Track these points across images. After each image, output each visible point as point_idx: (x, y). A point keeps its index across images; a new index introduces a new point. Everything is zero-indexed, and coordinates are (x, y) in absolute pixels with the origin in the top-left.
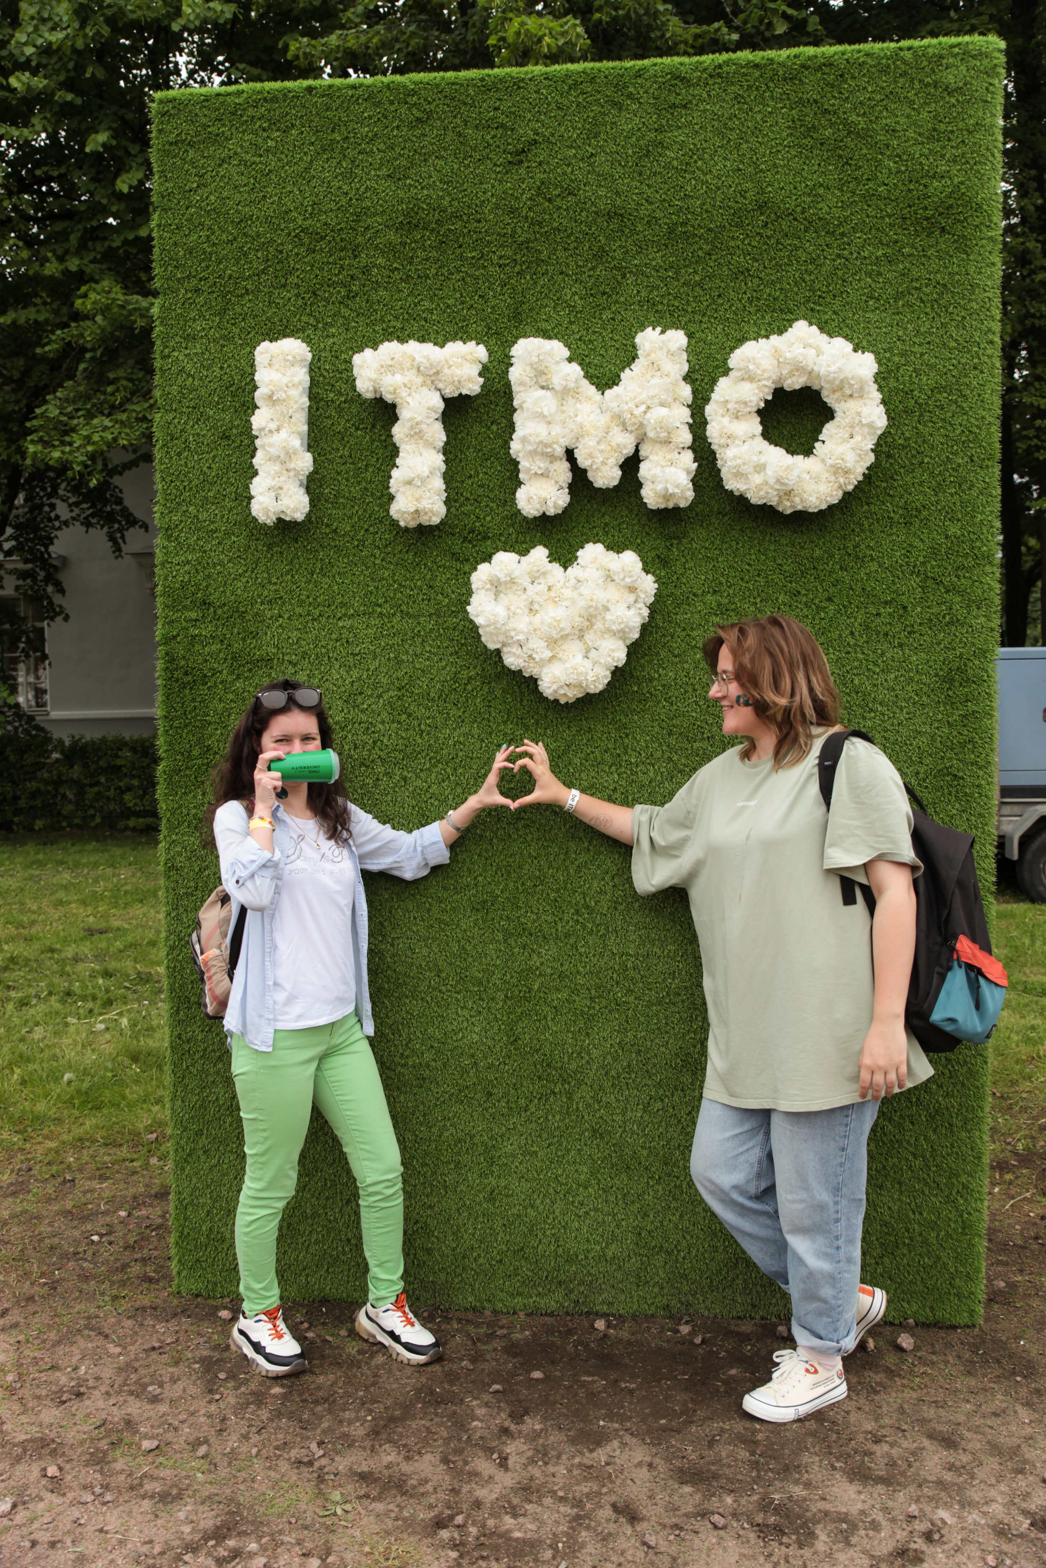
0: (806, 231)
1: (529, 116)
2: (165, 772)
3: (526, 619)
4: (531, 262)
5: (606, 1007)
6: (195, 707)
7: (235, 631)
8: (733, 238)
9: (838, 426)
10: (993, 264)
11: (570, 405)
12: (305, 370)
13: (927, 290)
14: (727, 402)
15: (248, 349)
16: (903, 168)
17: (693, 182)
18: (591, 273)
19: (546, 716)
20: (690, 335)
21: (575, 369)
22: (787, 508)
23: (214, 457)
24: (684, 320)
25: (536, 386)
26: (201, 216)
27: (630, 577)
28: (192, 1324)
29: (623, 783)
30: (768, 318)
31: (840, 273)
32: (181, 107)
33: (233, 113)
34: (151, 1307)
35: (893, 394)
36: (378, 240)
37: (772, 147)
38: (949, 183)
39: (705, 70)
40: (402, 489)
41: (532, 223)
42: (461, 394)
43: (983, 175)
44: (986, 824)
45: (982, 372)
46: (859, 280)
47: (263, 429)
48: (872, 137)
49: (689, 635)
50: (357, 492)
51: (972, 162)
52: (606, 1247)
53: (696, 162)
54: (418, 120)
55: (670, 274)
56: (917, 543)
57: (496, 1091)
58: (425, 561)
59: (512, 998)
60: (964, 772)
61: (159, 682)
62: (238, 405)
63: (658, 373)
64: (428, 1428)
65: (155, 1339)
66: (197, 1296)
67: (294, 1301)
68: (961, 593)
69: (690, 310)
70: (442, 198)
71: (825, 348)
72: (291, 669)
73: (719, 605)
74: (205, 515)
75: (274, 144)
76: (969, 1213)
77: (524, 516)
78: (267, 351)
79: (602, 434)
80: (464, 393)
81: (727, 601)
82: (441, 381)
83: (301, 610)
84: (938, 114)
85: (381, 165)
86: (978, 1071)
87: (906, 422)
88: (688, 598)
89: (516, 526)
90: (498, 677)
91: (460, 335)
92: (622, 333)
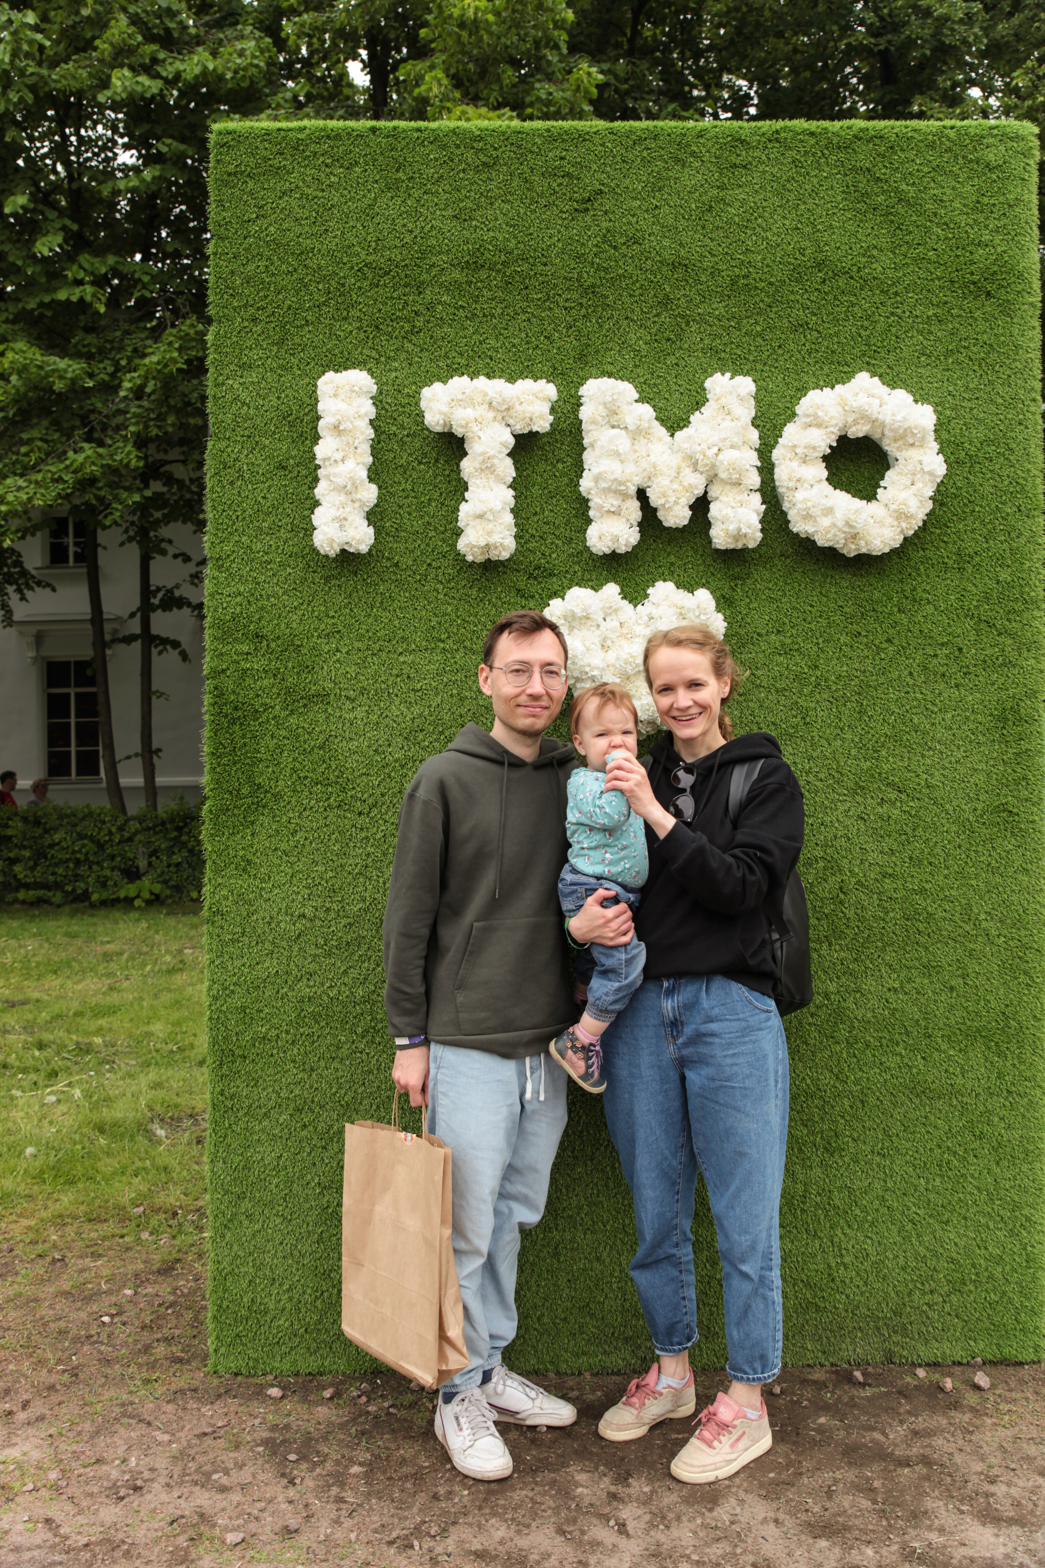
0: (861, 289)
1: (595, 167)
2: (211, 811)
3: (601, 653)
4: (598, 306)
6: (245, 744)
7: (290, 665)
8: (792, 292)
9: (900, 473)
10: (1034, 328)
11: (642, 445)
12: (372, 401)
13: (975, 349)
14: (795, 446)
15: (308, 380)
16: (950, 236)
17: (754, 238)
18: (656, 319)
20: (755, 381)
21: (647, 411)
22: (851, 551)
23: (270, 486)
24: (749, 367)
25: (608, 426)
26: (259, 248)
27: (705, 614)
28: (241, 1405)
30: (826, 368)
31: (893, 330)
32: (242, 139)
33: (296, 149)
34: (190, 1390)
36: (444, 278)
37: (828, 210)
38: (993, 251)
39: (764, 134)
40: (472, 523)
41: (597, 269)
42: (531, 432)
43: (1023, 245)
45: (1027, 428)
46: (911, 337)
47: (329, 459)
48: (921, 205)
49: (754, 675)
50: (419, 526)
51: (1013, 233)
53: (756, 219)
54: (485, 164)
55: (733, 324)
56: (970, 587)
58: (489, 597)
60: (1018, 808)
61: (206, 717)
62: (295, 435)
63: (728, 417)
64: (531, 1499)
65: (203, 1422)
66: (236, 1374)
67: (344, 1374)
68: (1012, 635)
69: (751, 358)
70: (508, 240)
71: (887, 398)
72: (348, 705)
73: (783, 645)
74: (259, 545)
75: (337, 180)
76: (1033, 1247)
77: (592, 554)
78: (332, 382)
79: (674, 474)
80: (534, 430)
81: (790, 641)
82: (511, 417)
83: (360, 644)
84: (981, 188)
85: (447, 205)
86: (1037, 1103)
87: (959, 472)
88: (752, 638)
89: (582, 564)
91: (525, 374)
92: (686, 378)
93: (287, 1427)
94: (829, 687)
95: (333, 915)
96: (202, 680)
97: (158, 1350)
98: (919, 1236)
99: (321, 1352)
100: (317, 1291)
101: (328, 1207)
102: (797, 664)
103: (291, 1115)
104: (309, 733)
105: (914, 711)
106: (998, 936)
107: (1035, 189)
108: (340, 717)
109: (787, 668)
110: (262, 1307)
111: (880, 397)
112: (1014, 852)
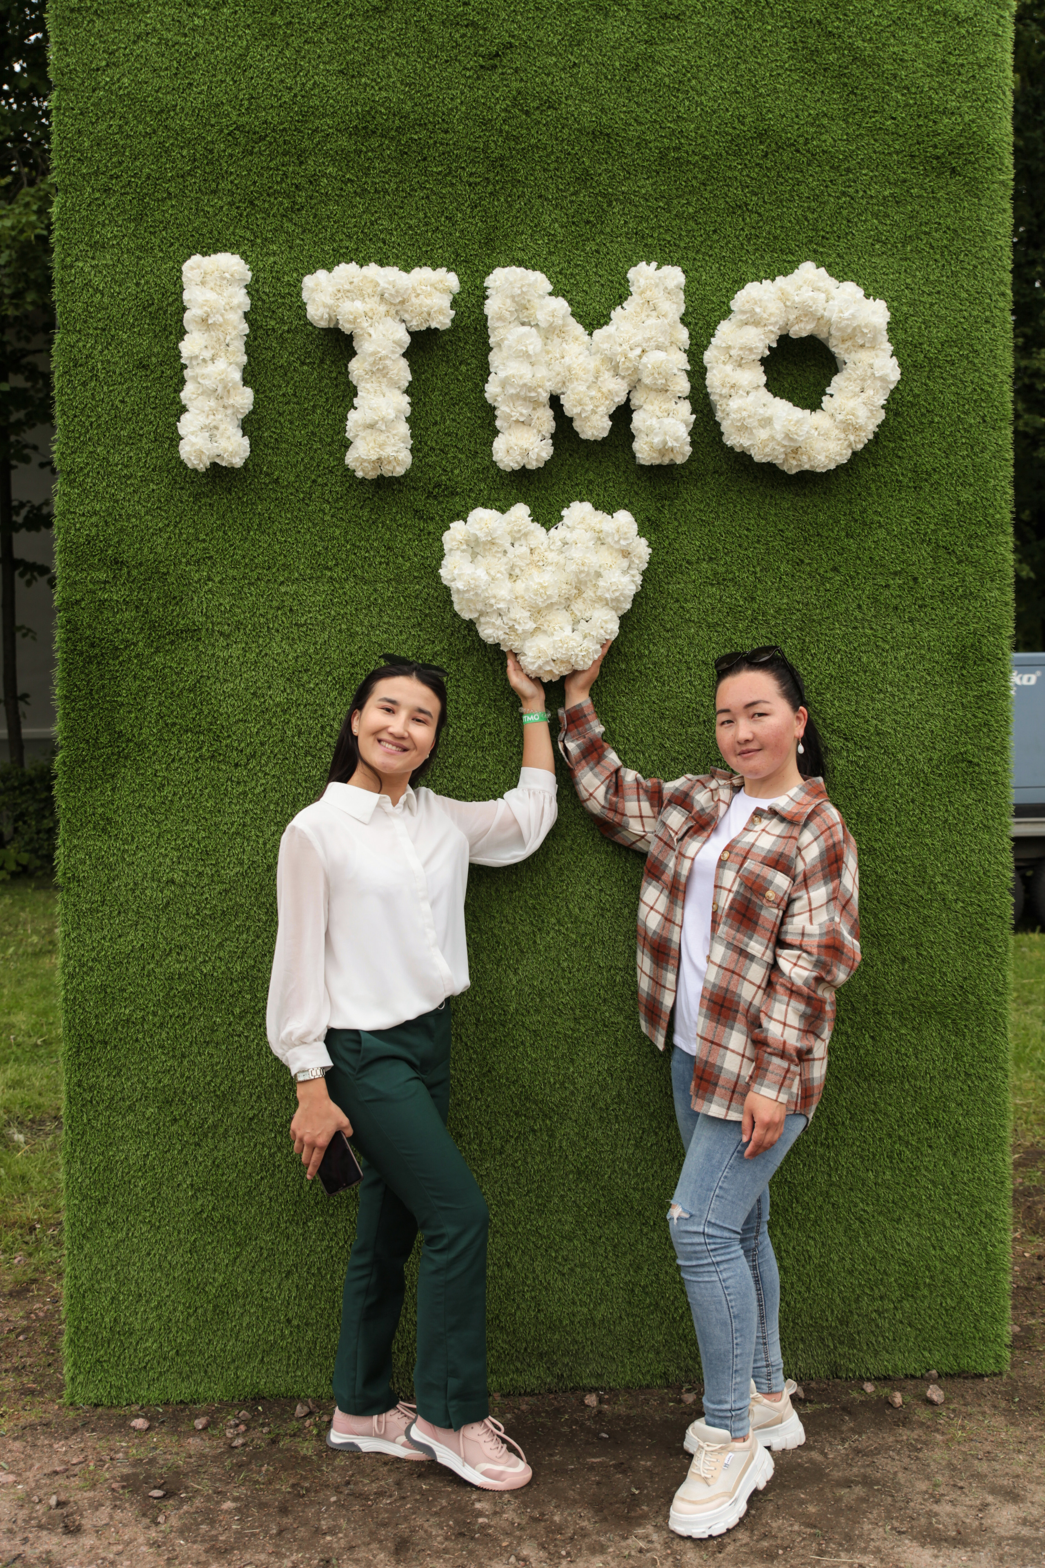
0: (809, 165)
1: (503, 15)
2: (64, 763)
3: (508, 584)
4: (507, 182)
5: (592, 1029)
6: (103, 686)
7: (155, 595)
8: (730, 168)
9: (849, 379)
10: (1004, 210)
11: (555, 345)
12: (245, 291)
13: (937, 235)
14: (729, 347)
15: (171, 264)
16: (911, 102)
17: (687, 103)
18: (574, 198)
20: (687, 273)
21: (561, 305)
22: (792, 467)
23: (129, 389)
24: (678, 255)
25: (516, 323)
26: (111, 103)
27: (625, 539)
28: (99, 1439)
30: (767, 257)
31: (845, 212)
34: (41, 1424)
35: (901, 346)
36: (329, 146)
37: (772, 71)
38: (959, 120)
40: (361, 434)
41: (507, 138)
42: (429, 329)
43: (994, 114)
44: (1003, 815)
45: (994, 326)
46: (865, 221)
47: (196, 357)
48: (878, 65)
49: (683, 608)
50: (302, 436)
51: (983, 99)
52: (595, 1308)
53: (689, 80)
54: (375, 9)
55: (661, 204)
56: (927, 509)
57: (466, 1131)
58: (382, 519)
60: (979, 758)
61: (58, 655)
62: (157, 329)
63: (654, 314)
65: (55, 1459)
66: (96, 1405)
68: (974, 563)
69: (682, 245)
70: (403, 102)
71: (834, 292)
72: (222, 642)
73: (716, 574)
74: (117, 458)
75: (201, 22)
76: (994, 1246)
77: (499, 470)
78: (199, 267)
79: (592, 379)
80: (433, 327)
81: (724, 570)
82: (406, 311)
83: (234, 572)
84: (947, 45)
85: (332, 58)
86: (999, 1086)
87: (915, 377)
88: (681, 566)
89: (488, 481)
90: (468, 652)
91: (424, 261)
92: (607, 268)
93: (152, 1461)
94: (767, 622)
95: (206, 880)
96: (52, 613)
97: (6, 1381)
98: (867, 1235)
99: (194, 1377)
100: (189, 1307)
101: (202, 1211)
102: (731, 596)
103: (159, 1108)
104: (176, 673)
105: (863, 648)
106: (956, 901)
107: (1010, 46)
108: (213, 655)
109: (720, 601)
110: (127, 1328)
111: (826, 292)
112: (974, 807)
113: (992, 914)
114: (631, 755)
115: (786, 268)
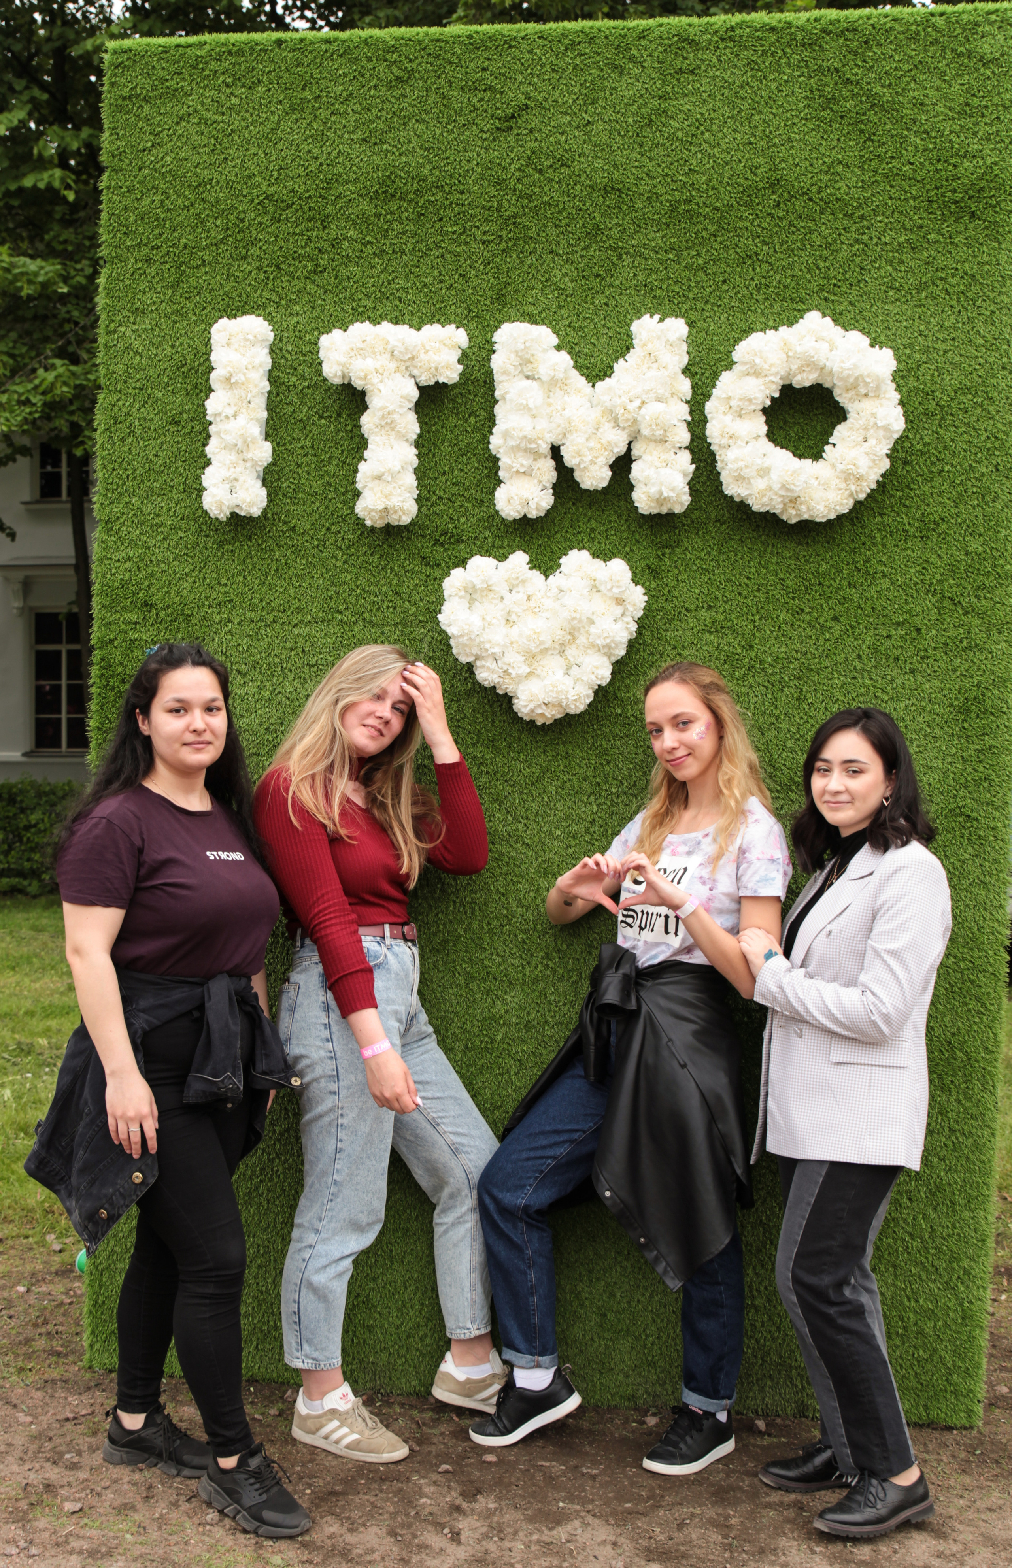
0: (822, 213)
1: (520, 78)
3: (504, 629)
4: (519, 239)
9: (851, 428)
11: (558, 398)
12: (267, 350)
13: (954, 281)
14: (729, 398)
15: (204, 326)
16: (930, 146)
17: (699, 156)
18: (584, 252)
19: (519, 739)
20: (691, 324)
21: (563, 359)
22: (791, 517)
23: (162, 443)
24: (685, 307)
25: (521, 376)
26: (154, 179)
27: (618, 587)
29: (602, 814)
30: (777, 307)
31: (858, 260)
32: (137, 58)
33: (195, 67)
35: (912, 394)
36: (350, 210)
37: (786, 120)
38: (981, 163)
39: (716, 32)
40: (369, 485)
41: (520, 197)
42: (437, 383)
44: (1001, 871)
46: (878, 268)
47: (220, 414)
48: (897, 111)
50: (318, 486)
53: (702, 133)
54: (398, 79)
55: (671, 256)
56: (934, 559)
58: (391, 565)
59: (472, 1049)
60: (978, 812)
61: (93, 690)
62: (191, 387)
63: (655, 365)
64: (372, 1503)
65: (69, 1408)
68: (980, 615)
69: (691, 296)
70: (422, 165)
71: (838, 341)
73: (714, 622)
74: (150, 507)
75: (238, 101)
76: (970, 1302)
77: (502, 518)
78: (225, 329)
79: (591, 431)
80: (441, 382)
81: (722, 617)
82: (416, 367)
83: (252, 615)
85: (355, 127)
86: (985, 1144)
87: (926, 426)
88: (680, 613)
89: (493, 529)
90: (469, 694)
91: (437, 317)
92: (616, 320)
94: (764, 670)
96: (89, 650)
102: (729, 644)
105: (861, 699)
109: (717, 648)
111: (829, 341)
112: (970, 862)
113: (985, 971)
114: (623, 798)
115: (795, 317)
